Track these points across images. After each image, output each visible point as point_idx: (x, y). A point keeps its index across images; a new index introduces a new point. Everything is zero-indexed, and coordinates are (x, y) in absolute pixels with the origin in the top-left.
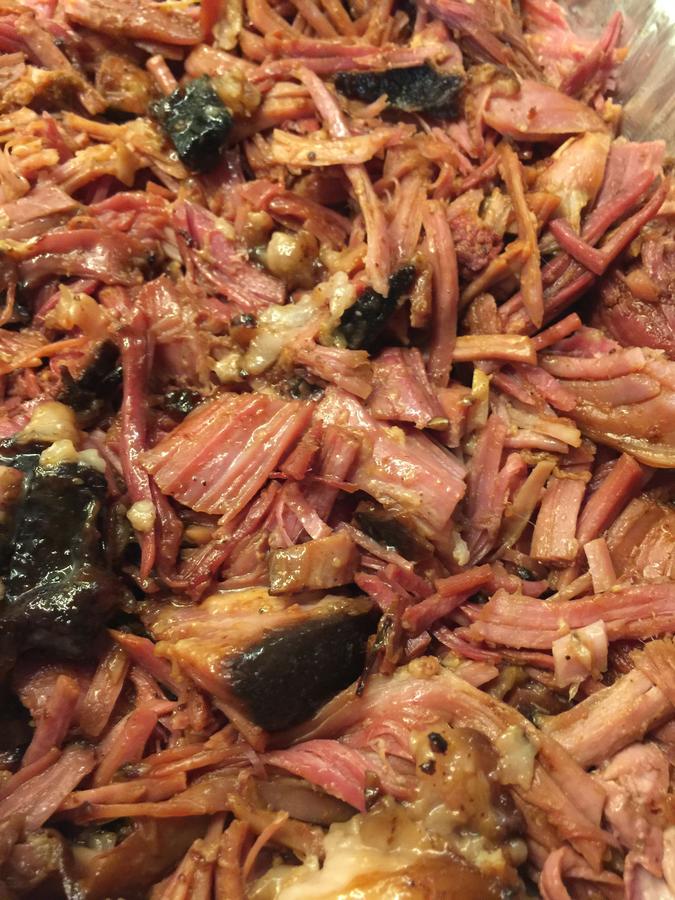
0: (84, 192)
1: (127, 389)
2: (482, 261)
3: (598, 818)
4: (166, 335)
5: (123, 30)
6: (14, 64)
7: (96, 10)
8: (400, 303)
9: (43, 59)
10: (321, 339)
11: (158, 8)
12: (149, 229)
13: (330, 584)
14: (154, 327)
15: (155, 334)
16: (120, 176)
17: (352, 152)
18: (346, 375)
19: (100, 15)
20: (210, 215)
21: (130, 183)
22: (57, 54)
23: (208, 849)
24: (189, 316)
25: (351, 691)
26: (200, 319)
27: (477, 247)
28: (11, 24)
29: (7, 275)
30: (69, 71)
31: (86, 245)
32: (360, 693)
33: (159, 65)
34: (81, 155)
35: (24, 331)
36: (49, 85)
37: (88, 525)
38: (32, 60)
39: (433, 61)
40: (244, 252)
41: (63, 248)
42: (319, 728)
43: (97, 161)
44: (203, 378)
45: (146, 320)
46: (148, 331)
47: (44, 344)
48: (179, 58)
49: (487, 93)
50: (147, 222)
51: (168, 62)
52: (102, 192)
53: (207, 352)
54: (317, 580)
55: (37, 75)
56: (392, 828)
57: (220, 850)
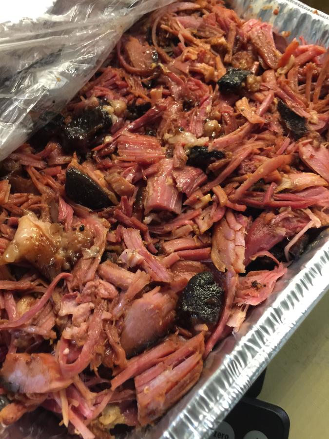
0: (194, 73)
1: (142, 117)
2: (244, 172)
3: (85, 281)
4: (165, 116)
5: (258, 48)
6: (220, 33)
7: (257, 38)
8: (212, 159)
9: (228, 39)
10: (185, 147)
11: (274, 51)
12: (197, 95)
13: (116, 190)
14: (165, 112)
15: (163, 114)
16: (206, 77)
17: (251, 117)
18: (177, 158)
19: (256, 40)
20: (211, 104)
21: (207, 82)
22: (232, 39)
23: (31, 196)
24: (174, 116)
25: (90, 210)
26: (175, 120)
27: (247, 167)
28: (230, 23)
29: (155, 73)
30: (230, 46)
31: (178, 84)
32: (90, 212)
33: (257, 65)
34: (203, 64)
35: (146, 89)
36: (221, 45)
37: (96, 127)
38: (226, 36)
39: (308, 120)
40: (205, 118)
41: (173, 79)
42: (76, 208)
43: (205, 69)
44: (161, 134)
45: (165, 109)
46: (163, 112)
47: (145, 95)
48: (265, 68)
49: (309, 140)
50: (199, 93)
51: (260, 66)
52: (199, 77)
53: (168, 129)
54: (114, 186)
55: (222, 40)
56: (56, 232)
57: (32, 198)
